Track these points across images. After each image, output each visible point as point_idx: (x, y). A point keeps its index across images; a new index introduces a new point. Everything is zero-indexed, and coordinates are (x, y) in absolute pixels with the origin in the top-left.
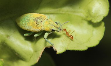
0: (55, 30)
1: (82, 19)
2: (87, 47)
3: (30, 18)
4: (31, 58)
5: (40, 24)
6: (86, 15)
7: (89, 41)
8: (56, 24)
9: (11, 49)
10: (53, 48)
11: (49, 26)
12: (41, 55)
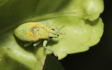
0: (52, 36)
1: (80, 19)
2: (88, 47)
3: (26, 29)
4: (35, 67)
5: (37, 33)
6: (83, 14)
7: (90, 40)
8: (53, 30)
9: (14, 61)
10: (54, 54)
11: (46, 34)
12: (44, 63)
